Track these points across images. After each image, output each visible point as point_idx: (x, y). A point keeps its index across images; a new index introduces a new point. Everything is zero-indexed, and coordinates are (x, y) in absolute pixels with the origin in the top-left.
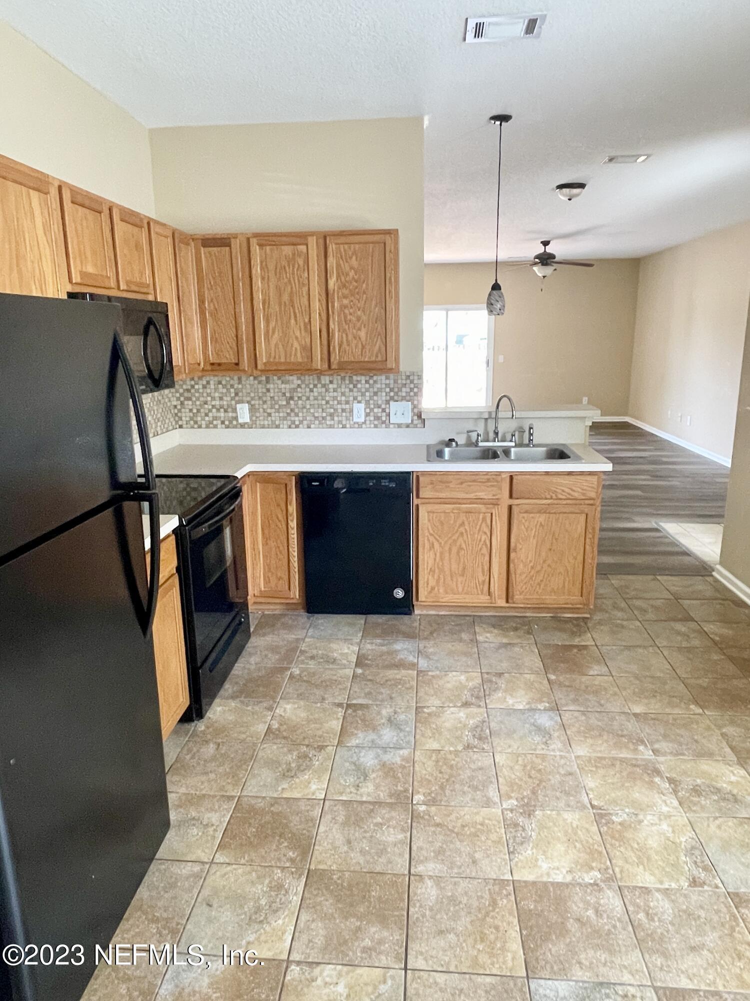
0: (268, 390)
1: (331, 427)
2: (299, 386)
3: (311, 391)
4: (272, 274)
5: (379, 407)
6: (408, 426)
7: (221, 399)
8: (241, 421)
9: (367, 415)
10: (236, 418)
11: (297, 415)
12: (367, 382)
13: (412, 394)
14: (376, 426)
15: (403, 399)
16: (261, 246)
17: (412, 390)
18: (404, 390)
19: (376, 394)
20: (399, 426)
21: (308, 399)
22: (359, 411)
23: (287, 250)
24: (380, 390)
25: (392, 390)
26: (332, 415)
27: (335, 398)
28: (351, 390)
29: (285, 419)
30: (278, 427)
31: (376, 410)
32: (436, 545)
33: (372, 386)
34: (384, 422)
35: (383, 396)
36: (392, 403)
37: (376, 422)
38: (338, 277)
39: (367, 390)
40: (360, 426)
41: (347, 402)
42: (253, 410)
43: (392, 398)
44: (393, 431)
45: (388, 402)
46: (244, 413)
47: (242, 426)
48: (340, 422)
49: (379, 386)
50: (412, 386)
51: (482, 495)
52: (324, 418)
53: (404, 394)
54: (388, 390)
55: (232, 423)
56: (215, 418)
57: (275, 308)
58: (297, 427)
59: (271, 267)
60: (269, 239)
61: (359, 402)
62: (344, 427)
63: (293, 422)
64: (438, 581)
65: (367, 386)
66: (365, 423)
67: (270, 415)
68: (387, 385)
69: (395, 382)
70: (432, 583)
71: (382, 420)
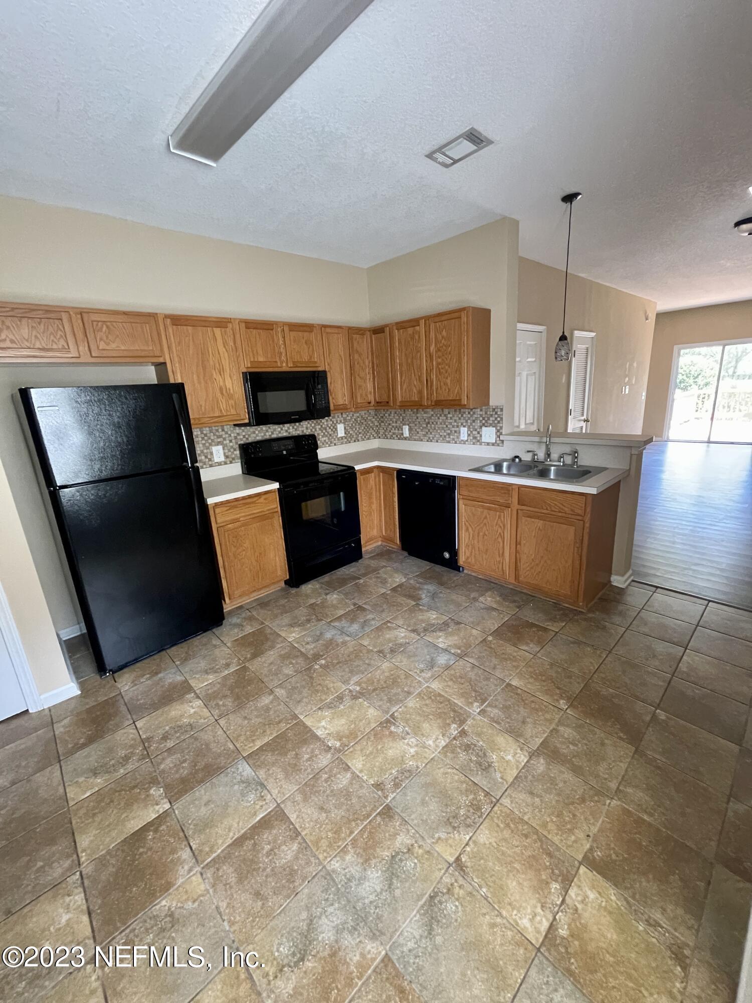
0: (417, 418)
1: (449, 442)
2: (432, 415)
3: (439, 419)
4: (403, 347)
5: (476, 430)
6: (493, 444)
7: (396, 422)
8: (405, 436)
9: (469, 435)
10: (402, 434)
11: (431, 433)
12: (469, 413)
13: (496, 422)
14: (474, 444)
15: (491, 425)
16: (398, 329)
17: (496, 419)
18: (491, 419)
19: (474, 421)
20: (488, 444)
21: (437, 423)
22: (464, 432)
23: (410, 330)
24: (477, 418)
25: (484, 419)
26: (449, 434)
27: (450, 423)
28: (460, 419)
29: (425, 435)
30: (422, 440)
31: (474, 432)
32: (470, 529)
33: (472, 416)
34: (478, 441)
35: (478, 423)
36: (484, 428)
37: (474, 441)
38: (436, 344)
39: (469, 419)
40: (464, 442)
41: (458, 426)
42: (410, 430)
43: (484, 425)
44: (484, 447)
45: (481, 427)
46: (406, 431)
47: (406, 439)
48: (453, 439)
49: (476, 416)
50: (496, 416)
51: (498, 499)
52: (445, 436)
53: (491, 422)
54: (481, 419)
55: (401, 437)
56: (394, 433)
57: (405, 368)
58: (431, 441)
59: (403, 343)
60: (402, 325)
61: (464, 426)
62: (456, 443)
63: (429, 438)
64: (471, 555)
65: (469, 416)
66: (467, 441)
67: (418, 433)
68: (481, 415)
69: (486, 413)
70: (468, 554)
71: (476, 439)
